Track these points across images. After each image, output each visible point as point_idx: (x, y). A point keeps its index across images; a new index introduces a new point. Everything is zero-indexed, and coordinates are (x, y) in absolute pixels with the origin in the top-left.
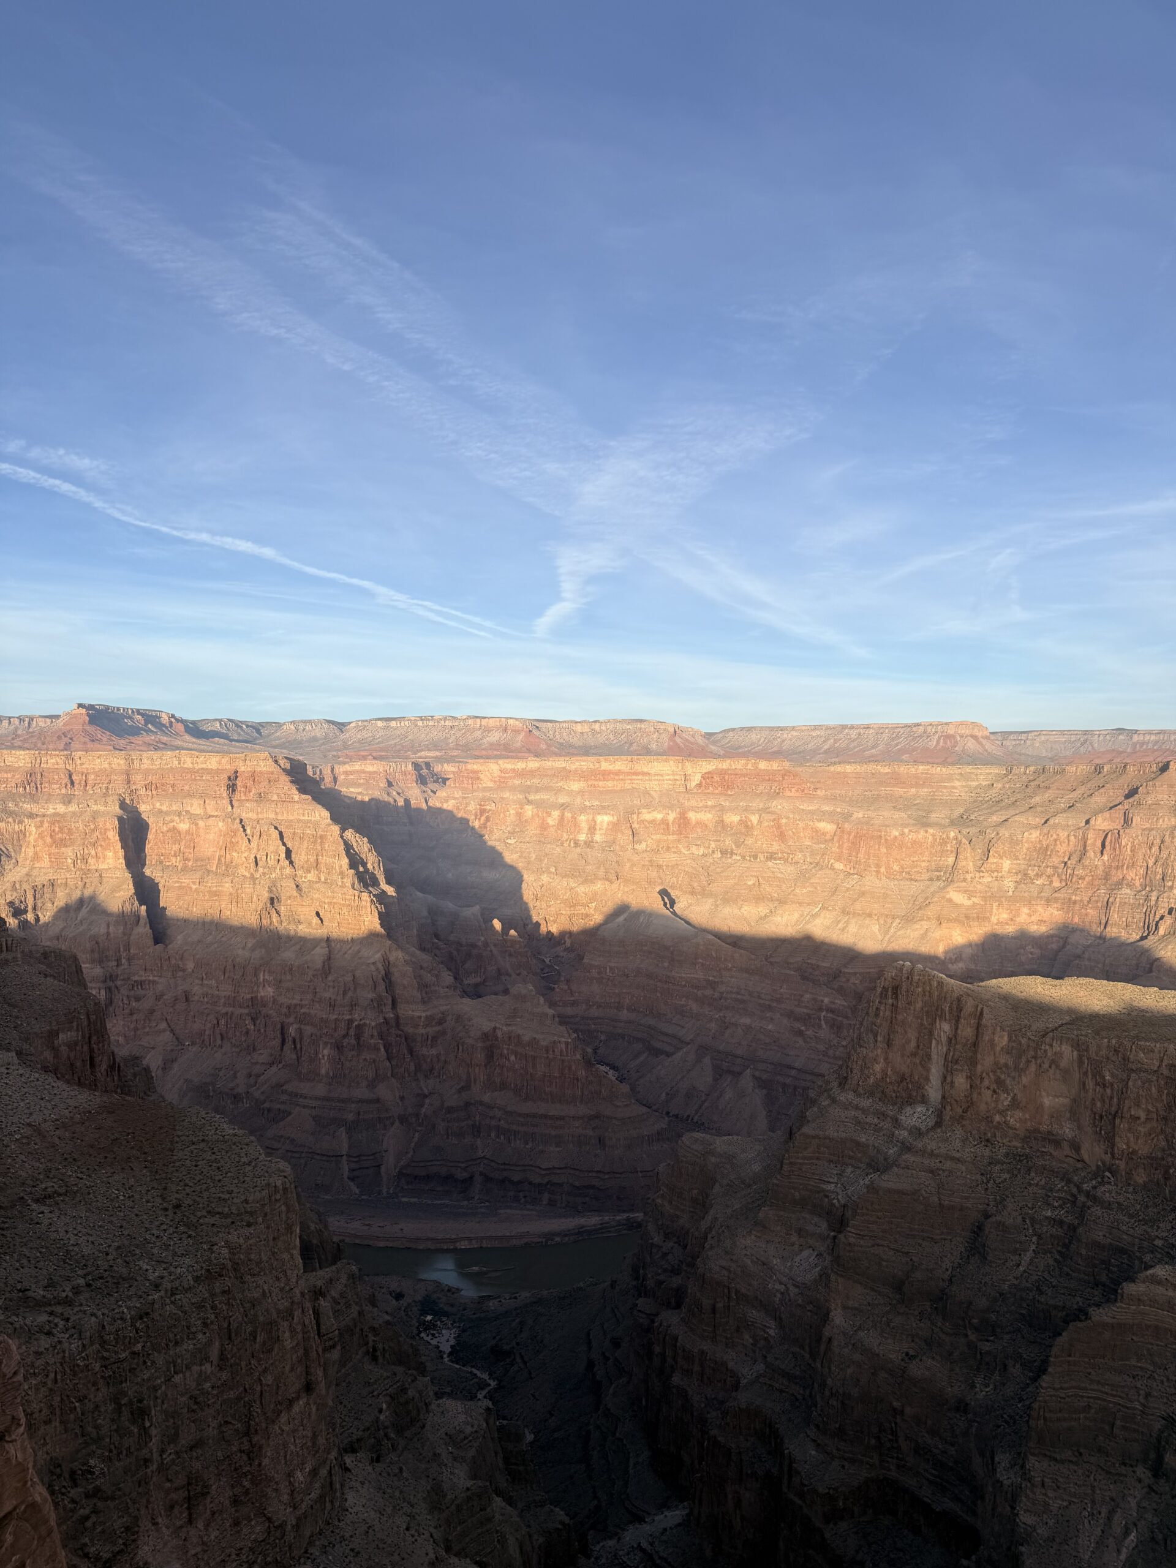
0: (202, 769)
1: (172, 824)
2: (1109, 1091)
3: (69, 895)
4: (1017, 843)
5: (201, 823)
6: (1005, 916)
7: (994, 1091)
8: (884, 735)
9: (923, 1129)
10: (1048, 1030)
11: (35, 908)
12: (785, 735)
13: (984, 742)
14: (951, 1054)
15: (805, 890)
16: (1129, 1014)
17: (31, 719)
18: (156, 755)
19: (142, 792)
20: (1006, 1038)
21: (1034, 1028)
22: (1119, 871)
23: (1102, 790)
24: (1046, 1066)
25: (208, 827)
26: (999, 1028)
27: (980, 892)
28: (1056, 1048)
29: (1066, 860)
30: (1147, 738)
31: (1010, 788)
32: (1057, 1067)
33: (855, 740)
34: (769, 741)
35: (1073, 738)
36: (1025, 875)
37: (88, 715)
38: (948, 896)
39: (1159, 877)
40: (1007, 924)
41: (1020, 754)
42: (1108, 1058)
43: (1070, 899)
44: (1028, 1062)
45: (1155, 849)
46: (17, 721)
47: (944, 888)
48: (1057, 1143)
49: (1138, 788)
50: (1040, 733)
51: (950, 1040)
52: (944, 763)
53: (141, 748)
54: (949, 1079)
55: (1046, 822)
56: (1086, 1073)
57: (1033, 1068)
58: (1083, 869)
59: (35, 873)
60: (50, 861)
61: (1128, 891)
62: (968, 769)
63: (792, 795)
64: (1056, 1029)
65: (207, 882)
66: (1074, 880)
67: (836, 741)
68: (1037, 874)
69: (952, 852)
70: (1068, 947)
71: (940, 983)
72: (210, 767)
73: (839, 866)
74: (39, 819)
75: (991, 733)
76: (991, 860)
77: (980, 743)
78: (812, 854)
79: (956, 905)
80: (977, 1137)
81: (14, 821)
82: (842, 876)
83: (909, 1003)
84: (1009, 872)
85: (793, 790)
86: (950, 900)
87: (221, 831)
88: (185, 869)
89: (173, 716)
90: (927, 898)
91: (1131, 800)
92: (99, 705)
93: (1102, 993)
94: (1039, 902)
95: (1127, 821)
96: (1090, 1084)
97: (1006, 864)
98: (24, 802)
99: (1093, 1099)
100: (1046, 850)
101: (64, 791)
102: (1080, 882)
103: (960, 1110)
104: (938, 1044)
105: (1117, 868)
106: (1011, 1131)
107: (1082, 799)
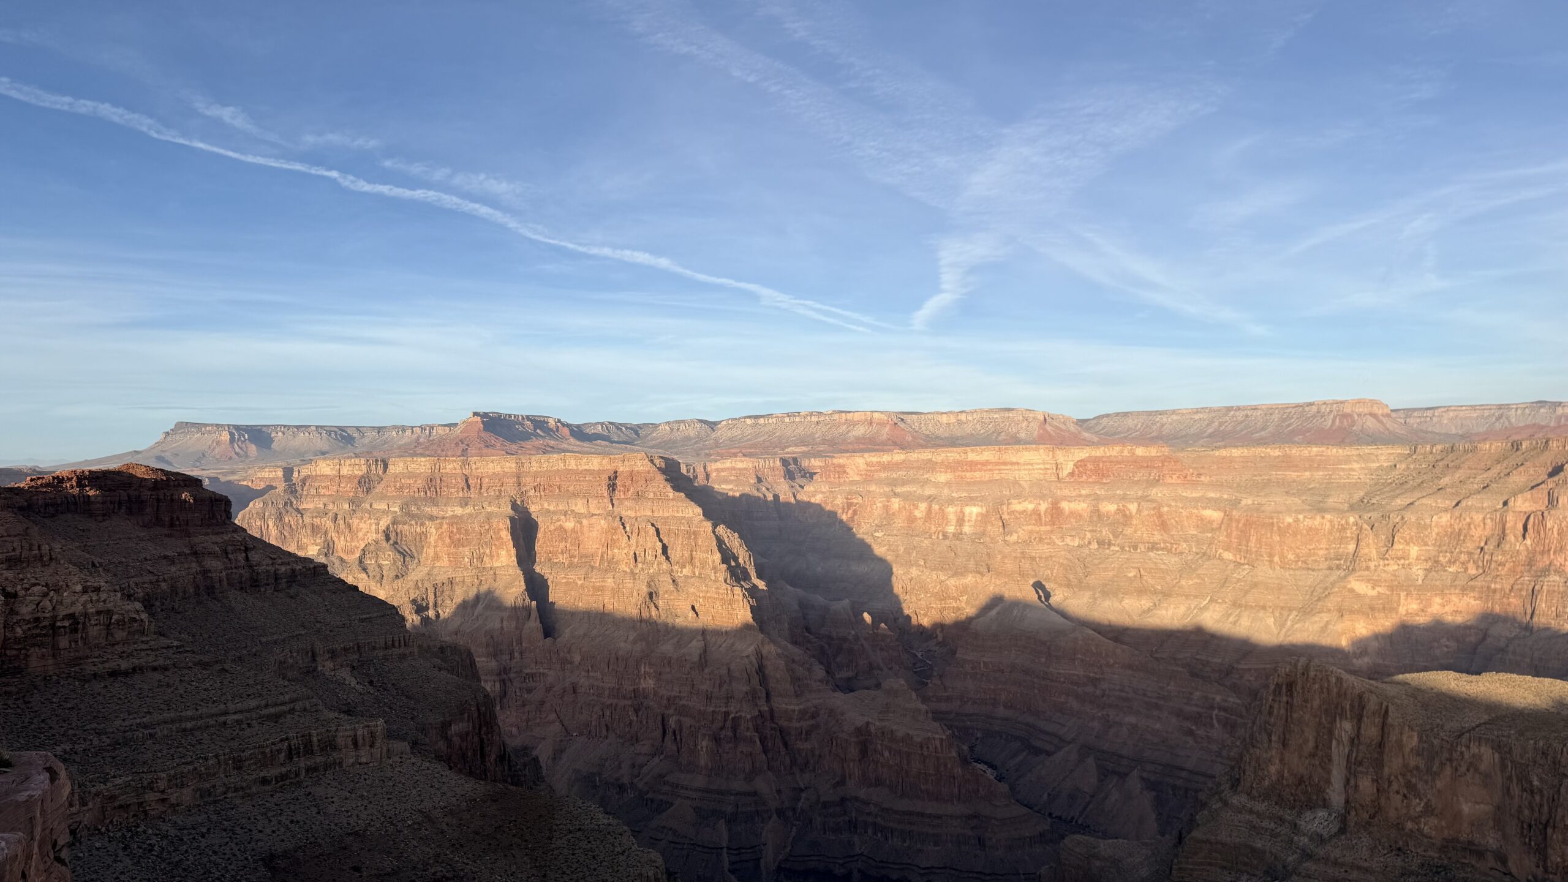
0: (586, 470)
1: (558, 523)
2: (1537, 798)
3: (466, 592)
4: (1426, 527)
5: (585, 522)
6: (1414, 606)
7: (1405, 796)
8: (1273, 417)
9: (1326, 835)
10: (1464, 730)
11: (435, 605)
12: (1165, 420)
13: (1385, 420)
14: (1354, 755)
15: (1191, 582)
16: (1558, 713)
17: (432, 428)
18: (543, 458)
19: (532, 493)
20: (1416, 739)
21: (1447, 727)
22: (1546, 556)
23: (1521, 469)
24: (1463, 769)
25: (591, 525)
26: (1407, 728)
27: (1385, 581)
28: (1474, 749)
29: (1482, 544)
31: (1414, 468)
32: (1476, 770)
33: (1242, 422)
34: (1147, 426)
35: (1486, 413)
36: (1437, 562)
37: (483, 422)
38: (1349, 586)
40: (1417, 615)
41: (1426, 432)
42: (1535, 762)
43: (1489, 588)
44: (1442, 764)
46: (418, 430)
47: (1345, 577)
48: (1480, 854)
49: (1563, 465)
50: (1448, 409)
51: (1352, 741)
52: (1342, 443)
53: (532, 452)
54: (1352, 782)
55: (1457, 504)
56: (1510, 778)
57: (1448, 770)
58: (1503, 555)
59: (435, 571)
60: (450, 561)
61: (1557, 578)
62: (1367, 450)
63: (1173, 481)
64: (1474, 729)
65: (591, 578)
66: (1493, 566)
67: (1221, 424)
68: (1449, 561)
69: (1352, 538)
70: (1489, 640)
71: (1339, 680)
72: (592, 468)
73: (1228, 556)
74: (438, 521)
75: (1392, 411)
76: (1396, 546)
77: (1381, 422)
78: (1199, 543)
79: (1359, 596)
80: (1387, 845)
81: (417, 524)
82: (1232, 566)
83: (1306, 701)
84: (1418, 559)
85: (1174, 477)
86: (1352, 591)
87: (603, 528)
88: (571, 566)
89: (559, 421)
90: (1326, 589)
91: (1556, 478)
92: (493, 413)
93: (1526, 690)
94: (1453, 591)
95: (1552, 501)
96: (1516, 790)
97: (1414, 551)
98: (425, 505)
99: (1520, 807)
100: (1459, 534)
101: (461, 494)
102: (1500, 568)
103: (1366, 816)
104: (1338, 743)
105: (1543, 553)
106: (1425, 840)
107: (1497, 479)
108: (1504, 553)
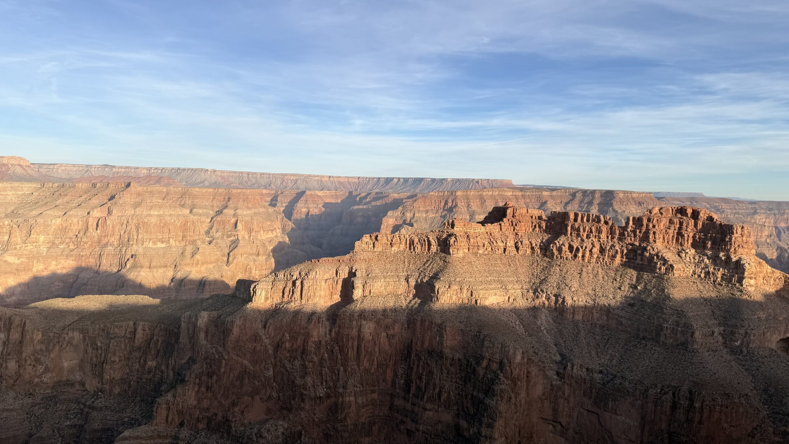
2: (100, 351)
4: (48, 226)
6: (41, 267)
7: (34, 366)
10: (66, 326)
13: (27, 169)
14: (5, 351)
16: (110, 310)
20: (40, 335)
21: (57, 326)
22: (106, 238)
23: (96, 196)
24: (64, 345)
26: (36, 330)
27: (26, 255)
28: (71, 334)
29: (77, 234)
30: (120, 170)
31: (43, 195)
32: (71, 344)
35: (81, 169)
36: (54, 243)
38: (4, 259)
39: (126, 239)
40: (43, 271)
41: (50, 177)
42: (99, 335)
43: (79, 255)
44: (54, 345)
45: (124, 226)
47: (2, 254)
48: (72, 385)
49: (115, 195)
50: (61, 165)
51: (5, 343)
54: (4, 365)
55: (65, 214)
56: (87, 345)
57: (57, 348)
58: (87, 238)
61: (111, 248)
62: (16, 184)
64: (70, 325)
66: (82, 244)
68: (60, 243)
69: (7, 233)
70: (79, 280)
75: (31, 164)
76: (32, 236)
77: (25, 170)
79: (10, 264)
80: (23, 393)
84: (44, 242)
86: (6, 261)
91: (111, 201)
93: (96, 302)
94: (62, 257)
95: (110, 212)
96: (90, 350)
97: (42, 238)
99: (92, 357)
100: (66, 229)
102: (85, 245)
103: (12, 382)
105: (105, 236)
106: (45, 385)
107: (85, 201)
108: (87, 237)
